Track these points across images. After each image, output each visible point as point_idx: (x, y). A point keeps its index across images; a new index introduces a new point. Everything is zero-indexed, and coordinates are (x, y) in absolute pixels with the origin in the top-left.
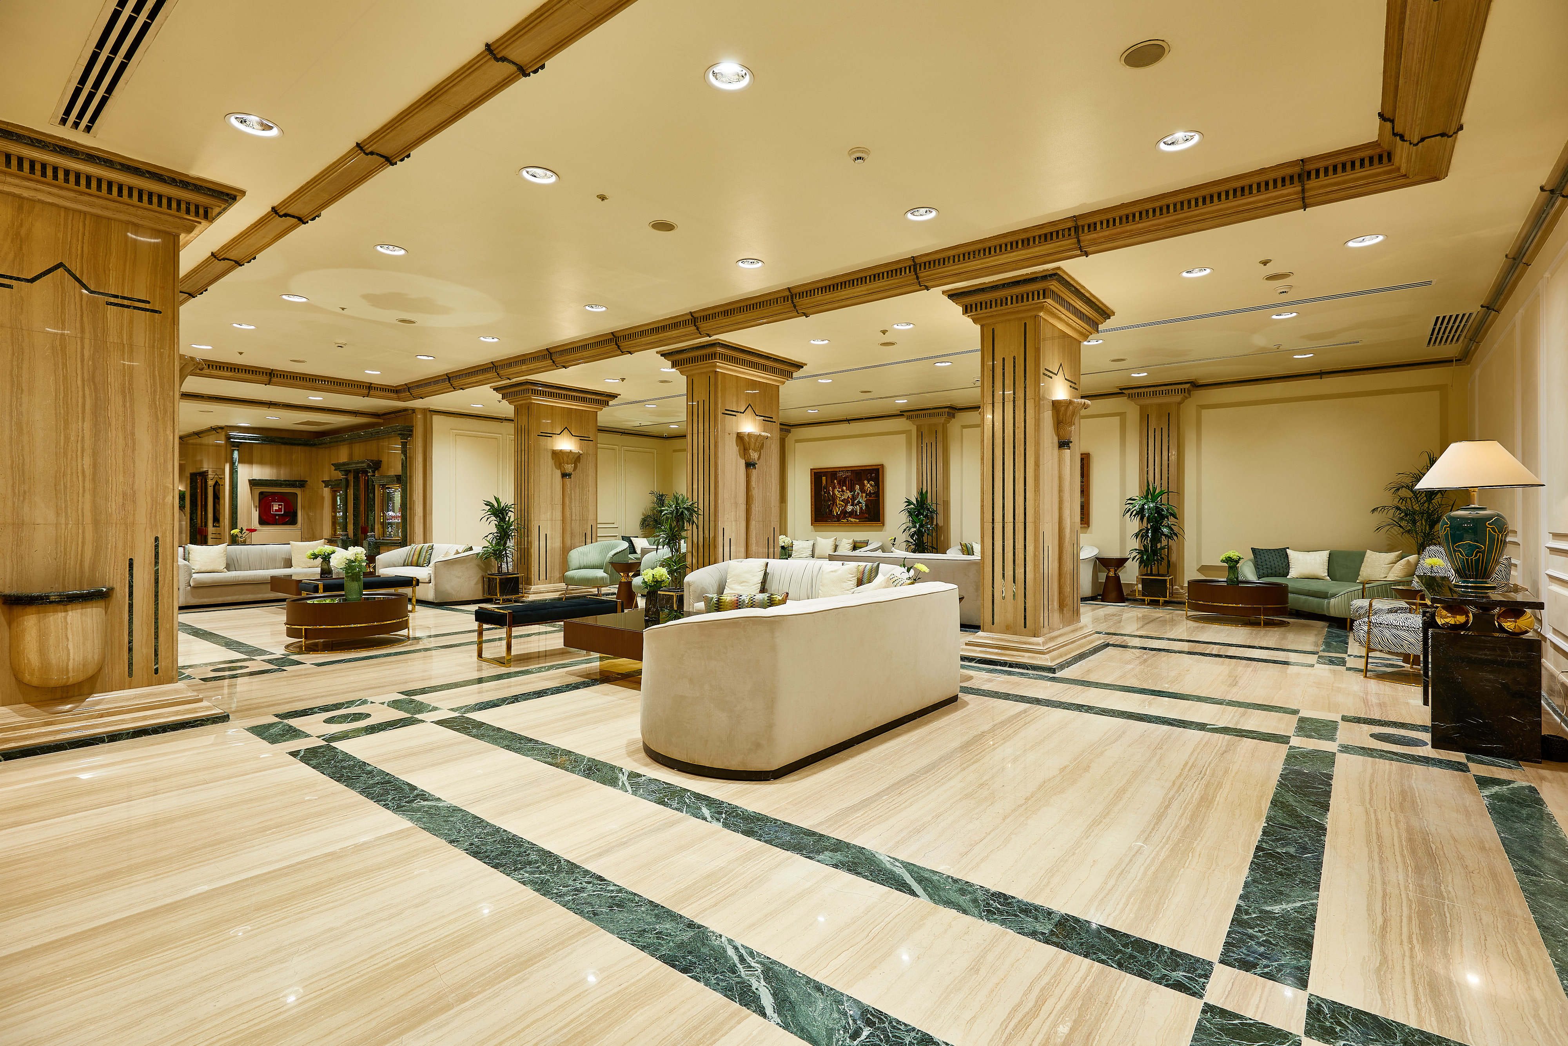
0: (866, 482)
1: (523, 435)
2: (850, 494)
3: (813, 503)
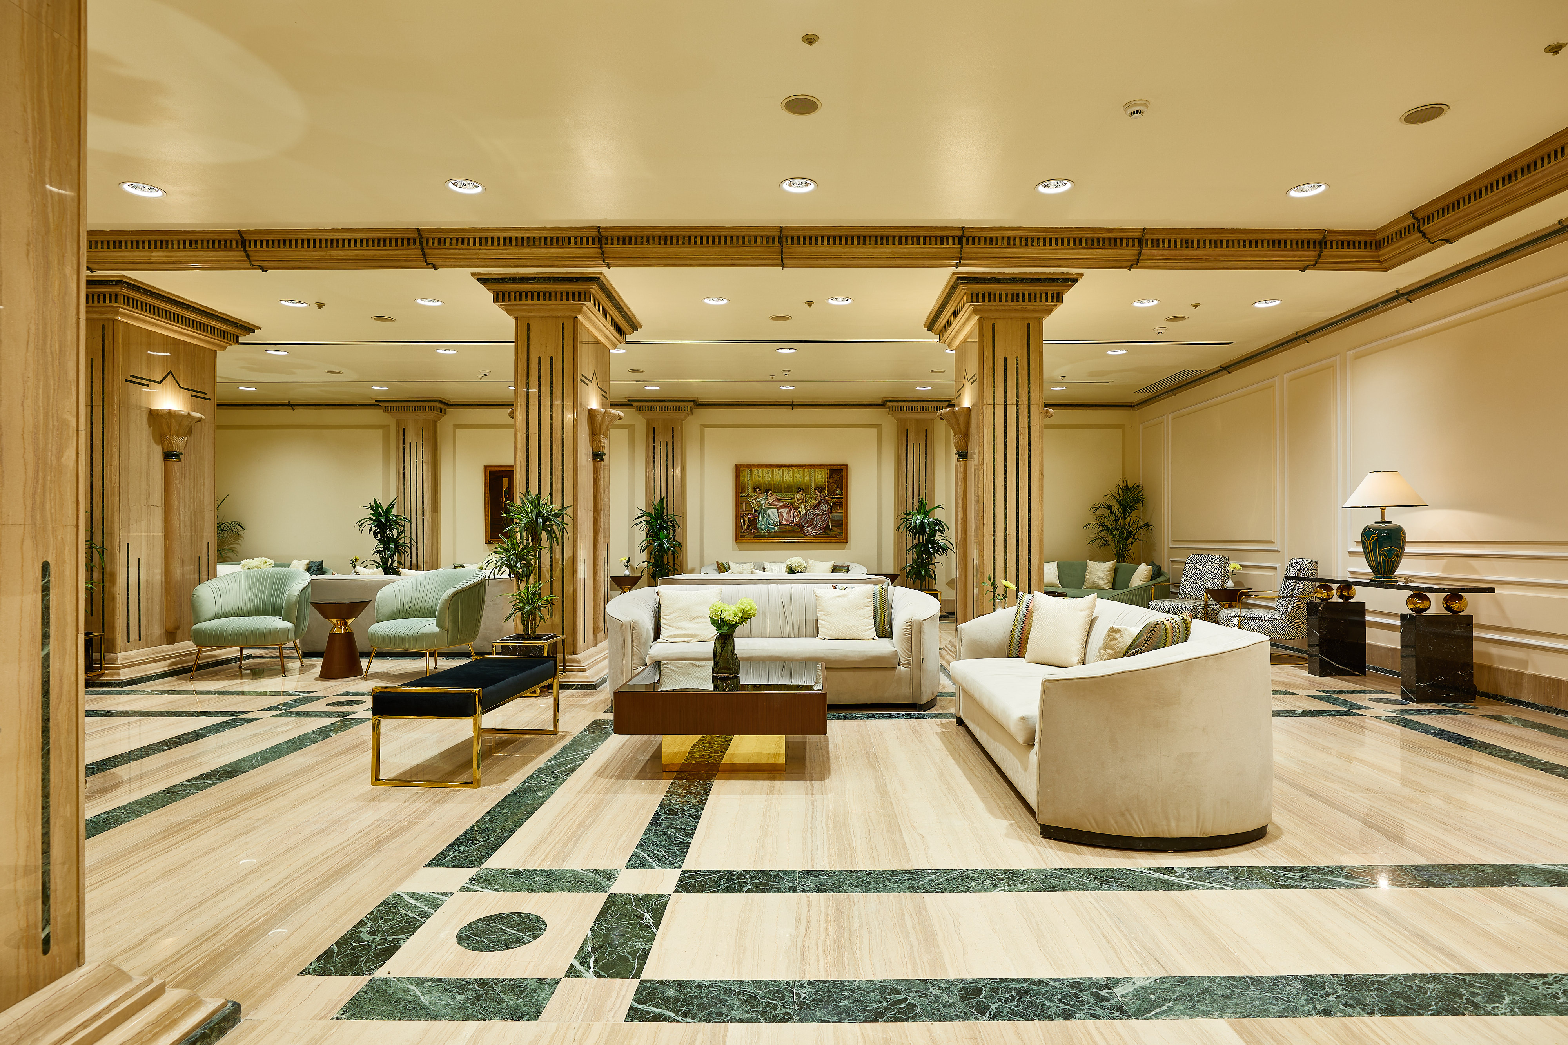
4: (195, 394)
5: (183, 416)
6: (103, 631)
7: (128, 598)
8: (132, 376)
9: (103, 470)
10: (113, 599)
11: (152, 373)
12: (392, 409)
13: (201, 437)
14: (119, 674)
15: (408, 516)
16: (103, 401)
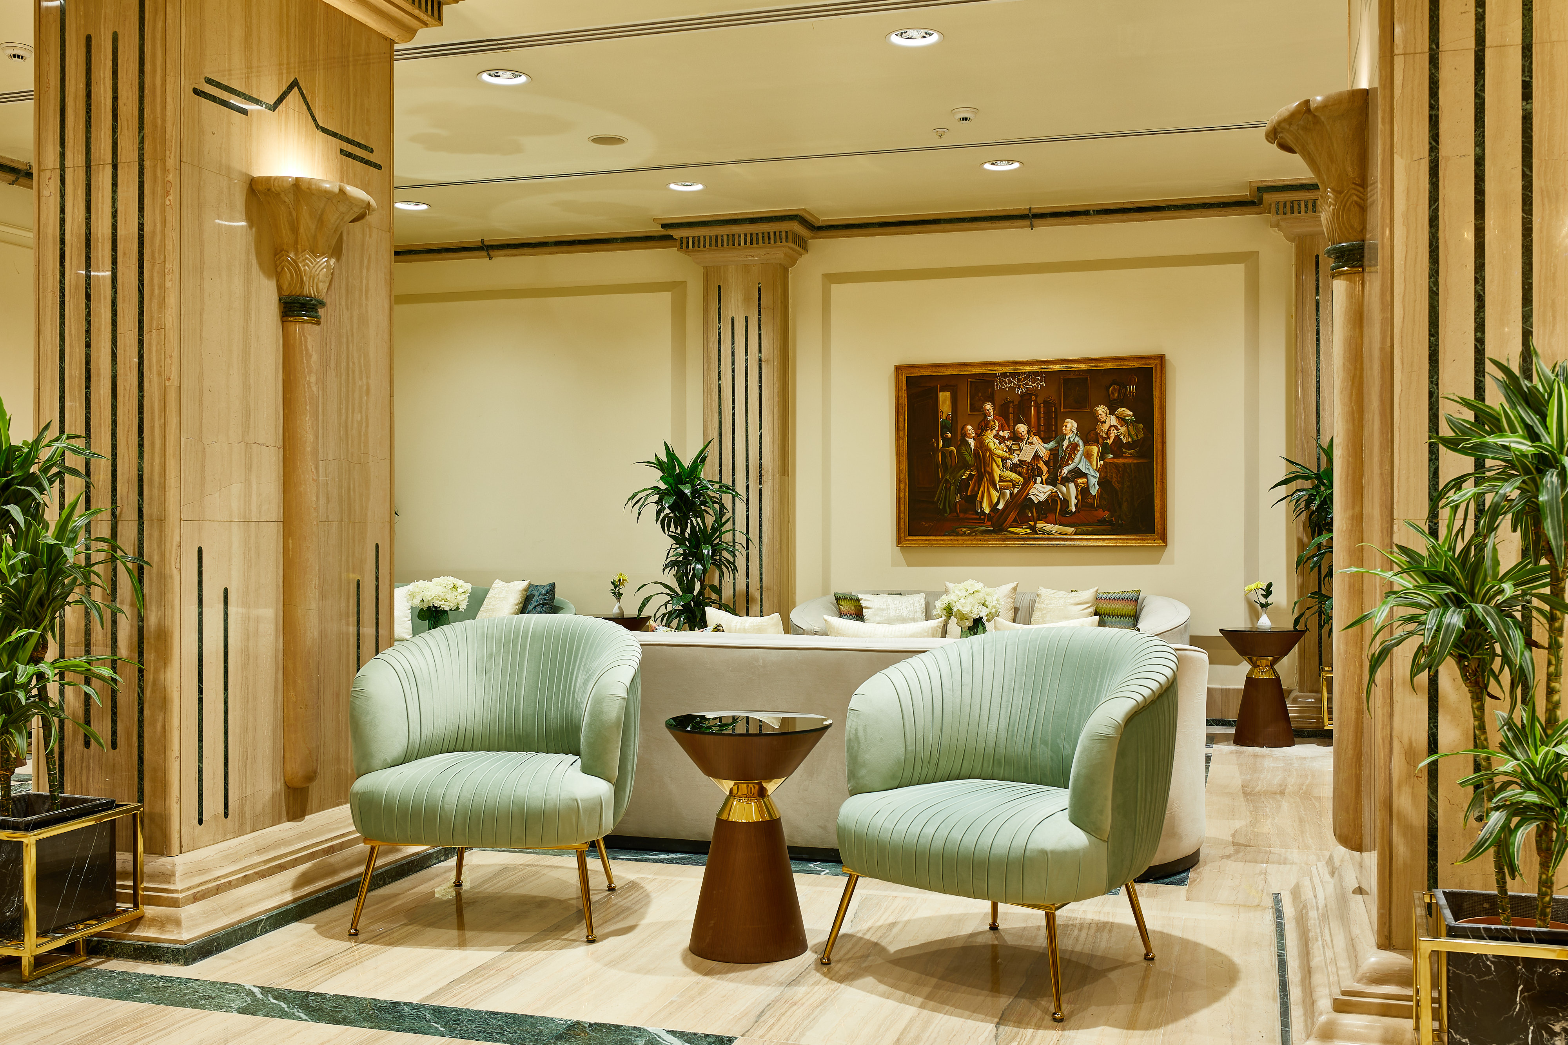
0: (1102, 410)
1: (103, 178)
2: (1043, 449)
3: (905, 476)
4: (350, 148)
5: (327, 195)
6: (141, 800)
7: (200, 700)
8: (209, 81)
9: (141, 342)
10: (164, 703)
11: (254, 80)
12: (696, 241)
13: (362, 262)
14: (177, 923)
15: (727, 480)
16: (141, 149)
